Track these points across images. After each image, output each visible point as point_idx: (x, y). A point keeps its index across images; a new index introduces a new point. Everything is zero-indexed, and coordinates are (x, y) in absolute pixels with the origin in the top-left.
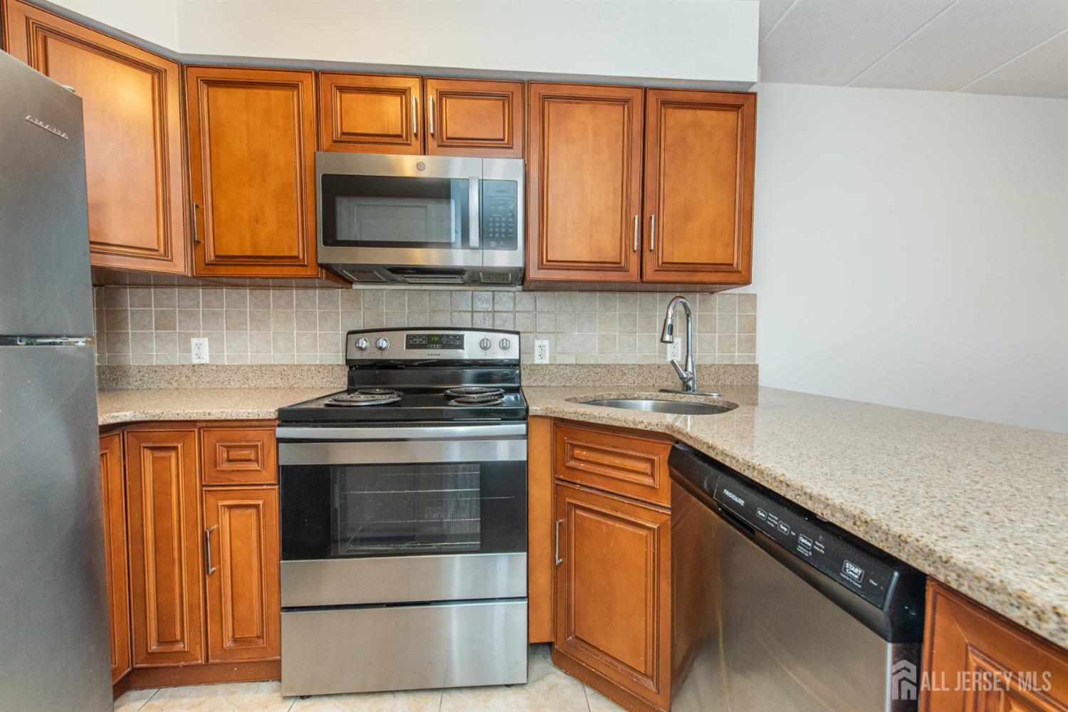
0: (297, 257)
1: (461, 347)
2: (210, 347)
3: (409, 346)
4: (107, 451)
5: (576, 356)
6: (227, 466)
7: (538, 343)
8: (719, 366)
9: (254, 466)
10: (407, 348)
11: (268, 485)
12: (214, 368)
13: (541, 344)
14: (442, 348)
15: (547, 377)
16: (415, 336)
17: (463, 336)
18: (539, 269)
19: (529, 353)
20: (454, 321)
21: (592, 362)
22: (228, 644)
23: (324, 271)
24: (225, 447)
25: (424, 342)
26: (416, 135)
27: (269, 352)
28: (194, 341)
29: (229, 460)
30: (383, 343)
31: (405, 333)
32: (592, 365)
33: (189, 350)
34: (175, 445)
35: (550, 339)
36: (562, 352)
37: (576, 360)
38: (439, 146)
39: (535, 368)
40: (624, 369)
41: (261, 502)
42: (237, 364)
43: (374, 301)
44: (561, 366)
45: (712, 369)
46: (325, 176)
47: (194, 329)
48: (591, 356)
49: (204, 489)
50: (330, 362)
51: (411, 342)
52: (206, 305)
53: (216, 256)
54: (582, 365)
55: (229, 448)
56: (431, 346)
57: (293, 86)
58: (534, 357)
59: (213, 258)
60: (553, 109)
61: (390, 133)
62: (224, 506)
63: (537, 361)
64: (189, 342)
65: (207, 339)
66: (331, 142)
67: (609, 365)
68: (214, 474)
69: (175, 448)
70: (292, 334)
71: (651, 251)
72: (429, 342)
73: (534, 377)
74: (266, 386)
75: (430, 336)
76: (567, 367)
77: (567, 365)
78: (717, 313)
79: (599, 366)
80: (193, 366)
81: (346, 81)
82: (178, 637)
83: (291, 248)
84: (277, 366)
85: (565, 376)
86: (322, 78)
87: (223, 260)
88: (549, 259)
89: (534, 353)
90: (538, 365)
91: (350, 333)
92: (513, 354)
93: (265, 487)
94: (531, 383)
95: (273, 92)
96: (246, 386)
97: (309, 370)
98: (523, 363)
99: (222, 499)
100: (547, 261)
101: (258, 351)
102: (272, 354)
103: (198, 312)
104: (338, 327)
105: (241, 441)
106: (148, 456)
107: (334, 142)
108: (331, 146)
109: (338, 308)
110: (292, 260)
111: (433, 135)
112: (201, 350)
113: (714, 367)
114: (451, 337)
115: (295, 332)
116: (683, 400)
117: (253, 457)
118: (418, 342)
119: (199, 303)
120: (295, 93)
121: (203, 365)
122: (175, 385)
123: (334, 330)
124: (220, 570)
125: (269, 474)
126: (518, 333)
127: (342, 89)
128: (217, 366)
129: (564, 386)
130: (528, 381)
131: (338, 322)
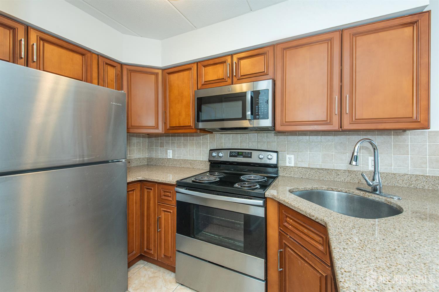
0: (190, 126)
1: (251, 157)
2: (172, 153)
3: (230, 156)
4: (136, 188)
5: (309, 164)
6: (163, 197)
7: (288, 156)
8: (412, 176)
9: (170, 199)
10: (230, 157)
11: (174, 206)
12: (173, 160)
13: (289, 157)
14: (243, 157)
15: (292, 173)
16: (232, 152)
17: (251, 153)
18: (281, 126)
19: (284, 161)
20: (250, 146)
21: (318, 167)
22: (163, 256)
23: (199, 130)
24: (164, 191)
25: (236, 155)
26: (229, 77)
27: (187, 155)
28: (168, 151)
29: (165, 196)
30: (221, 155)
31: (229, 151)
32: (318, 169)
33: (167, 154)
34: (152, 188)
35: (294, 155)
36: (300, 161)
37: (309, 165)
38: (238, 80)
39: (286, 168)
40: (338, 172)
41: (172, 211)
42: (178, 159)
43: (220, 138)
44: (300, 168)
45: (406, 177)
46: (198, 98)
47: (168, 147)
48: (317, 164)
49: (158, 203)
50: (205, 160)
51: (231, 154)
52: (172, 140)
53: (170, 127)
54: (312, 168)
55: (164, 192)
56: (239, 156)
57: (190, 69)
58: (286, 162)
59: (169, 127)
60: (288, 53)
61: (220, 78)
62: (163, 210)
63: (288, 165)
64: (167, 152)
65: (171, 151)
66: (201, 85)
67: (328, 169)
68: (160, 199)
69: (152, 189)
70: (194, 150)
71: (347, 113)
72: (238, 155)
73: (285, 172)
74: (186, 167)
75: (238, 152)
76: (303, 169)
77: (303, 168)
78: (409, 143)
79: (322, 169)
80: (168, 159)
81: (206, 63)
82: (151, 249)
83: (189, 123)
84: (189, 160)
85: (302, 173)
86: (199, 64)
87: (172, 128)
88: (286, 121)
89: (286, 161)
90: (288, 166)
91: (211, 150)
92: (274, 161)
93: (173, 206)
94: (284, 174)
95: (185, 72)
96: (181, 166)
97: (198, 163)
98: (279, 165)
99: (162, 208)
100: (285, 122)
101: (184, 155)
102: (188, 156)
103: (169, 142)
104: (208, 148)
105: (167, 190)
106: (146, 190)
107: (202, 85)
108: (201, 87)
109: (208, 140)
110: (189, 127)
111: (235, 76)
112: (170, 154)
113: (407, 176)
114: (247, 153)
115: (195, 149)
116: (370, 197)
117: (170, 195)
118: (234, 155)
119: (170, 139)
120: (191, 71)
121: (170, 159)
122: (164, 164)
123: (206, 149)
124: (161, 230)
125: (174, 203)
126: (276, 152)
127: (205, 66)
128: (174, 159)
129: (302, 178)
130: (283, 174)
131: (208, 146)
